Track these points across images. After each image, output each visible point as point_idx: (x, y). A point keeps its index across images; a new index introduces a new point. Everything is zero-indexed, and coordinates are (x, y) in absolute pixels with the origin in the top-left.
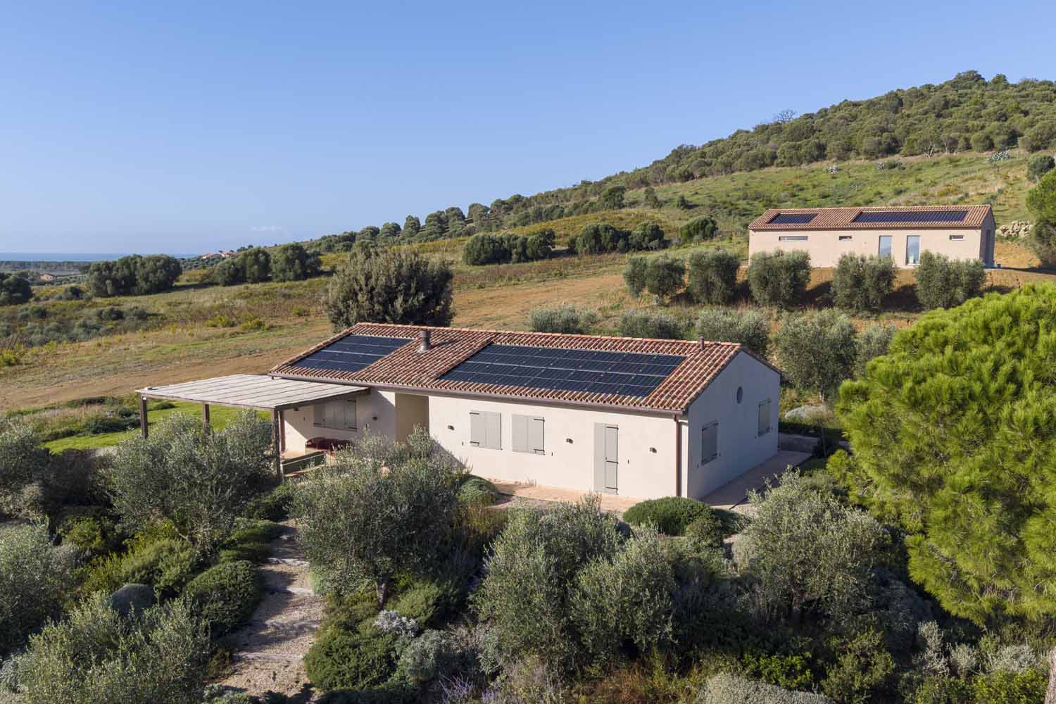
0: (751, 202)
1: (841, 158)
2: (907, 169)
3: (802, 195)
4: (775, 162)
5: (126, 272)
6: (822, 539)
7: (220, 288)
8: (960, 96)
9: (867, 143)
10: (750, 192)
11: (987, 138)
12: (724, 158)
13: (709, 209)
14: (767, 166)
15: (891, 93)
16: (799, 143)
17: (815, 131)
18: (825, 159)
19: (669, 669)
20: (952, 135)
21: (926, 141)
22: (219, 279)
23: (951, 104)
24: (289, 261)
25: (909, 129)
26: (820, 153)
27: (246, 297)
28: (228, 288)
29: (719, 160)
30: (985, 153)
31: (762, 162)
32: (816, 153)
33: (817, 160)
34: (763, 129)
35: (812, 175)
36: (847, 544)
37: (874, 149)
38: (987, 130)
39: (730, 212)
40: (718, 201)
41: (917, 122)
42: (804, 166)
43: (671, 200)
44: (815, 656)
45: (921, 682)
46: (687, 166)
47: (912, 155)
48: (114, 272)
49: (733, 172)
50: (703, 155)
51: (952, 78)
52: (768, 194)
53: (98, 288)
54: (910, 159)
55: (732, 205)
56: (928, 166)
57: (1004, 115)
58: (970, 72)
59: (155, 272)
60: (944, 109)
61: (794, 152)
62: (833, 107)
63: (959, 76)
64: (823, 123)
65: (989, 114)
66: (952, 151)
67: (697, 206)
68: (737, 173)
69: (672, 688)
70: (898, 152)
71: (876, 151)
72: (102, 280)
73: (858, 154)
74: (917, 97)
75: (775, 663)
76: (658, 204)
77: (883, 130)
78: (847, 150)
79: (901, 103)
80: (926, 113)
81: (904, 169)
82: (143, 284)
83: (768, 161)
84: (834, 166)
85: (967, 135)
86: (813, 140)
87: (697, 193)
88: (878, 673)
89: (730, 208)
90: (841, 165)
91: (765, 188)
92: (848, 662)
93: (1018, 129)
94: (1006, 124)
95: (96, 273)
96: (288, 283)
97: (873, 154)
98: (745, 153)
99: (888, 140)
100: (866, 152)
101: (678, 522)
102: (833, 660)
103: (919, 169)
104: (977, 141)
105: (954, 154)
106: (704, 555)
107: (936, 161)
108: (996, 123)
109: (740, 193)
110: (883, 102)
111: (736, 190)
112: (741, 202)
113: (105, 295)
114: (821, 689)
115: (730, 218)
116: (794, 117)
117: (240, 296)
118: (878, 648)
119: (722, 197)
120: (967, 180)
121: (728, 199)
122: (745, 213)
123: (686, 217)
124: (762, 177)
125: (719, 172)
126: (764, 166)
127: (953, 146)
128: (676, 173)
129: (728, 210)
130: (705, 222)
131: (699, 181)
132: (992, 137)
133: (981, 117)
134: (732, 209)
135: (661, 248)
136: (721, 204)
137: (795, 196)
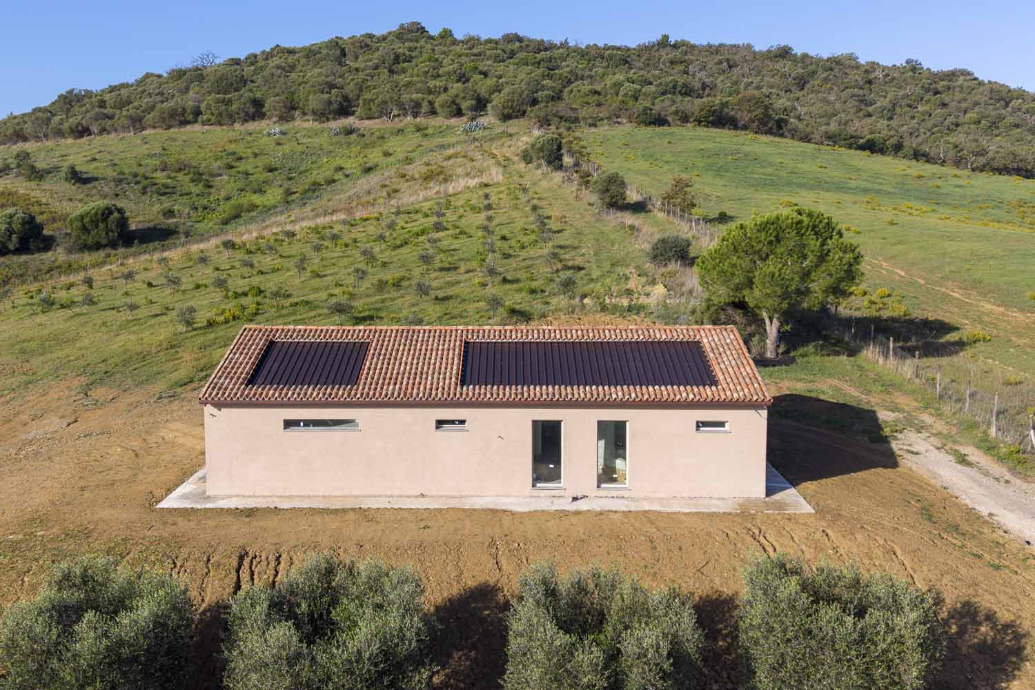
0: (173, 175)
1: (284, 119)
2: (368, 135)
3: (242, 166)
4: (200, 118)
8: (410, 49)
9: (314, 101)
10: (170, 160)
11: (453, 102)
12: (130, 110)
13: (112, 184)
14: (189, 123)
15: (331, 41)
16: (229, 96)
17: (245, 82)
18: (263, 119)
20: (414, 96)
21: (385, 102)
23: (402, 58)
25: (361, 86)
26: (257, 111)
29: (125, 113)
30: (454, 120)
31: (182, 118)
32: (252, 110)
33: (253, 118)
34: (179, 74)
35: (249, 139)
37: (325, 110)
38: (452, 92)
39: (144, 188)
40: (126, 172)
41: (369, 78)
42: (237, 126)
43: (57, 169)
46: (80, 117)
47: (370, 118)
49: (144, 129)
50: (102, 104)
51: (395, 28)
52: (195, 164)
54: (367, 122)
55: (147, 178)
56: (392, 134)
57: (463, 76)
58: (413, 24)
60: (395, 64)
61: (224, 107)
62: (263, 52)
63: (402, 27)
64: (255, 73)
65: (448, 74)
66: (415, 115)
67: (96, 179)
68: (149, 132)
70: (353, 113)
71: (328, 111)
73: (304, 114)
74: (361, 47)
76: (37, 174)
77: (332, 86)
78: (290, 109)
79: (344, 54)
80: (376, 67)
81: (364, 136)
83: (190, 117)
84: (278, 130)
85: (431, 97)
86: (245, 93)
87: (95, 159)
89: (145, 182)
90: (285, 127)
91: (190, 155)
93: (484, 93)
94: (469, 86)
97: (323, 114)
98: (159, 105)
99: (339, 99)
100: (314, 112)
103: (383, 138)
104: (442, 106)
105: (419, 119)
107: (399, 127)
108: (458, 85)
109: (156, 162)
110: (324, 51)
111: (151, 156)
112: (158, 174)
115: (143, 198)
116: (217, 61)
119: (131, 166)
120: (448, 158)
121: (142, 170)
122: (165, 192)
123: (79, 197)
124: (184, 138)
125: (125, 128)
126: (185, 123)
127: (416, 109)
128: (66, 126)
129: (140, 186)
130: (107, 212)
131: (98, 138)
132: (458, 101)
133: (439, 76)
134: (146, 185)
135: (39, 250)
136: (130, 178)
137: (231, 167)
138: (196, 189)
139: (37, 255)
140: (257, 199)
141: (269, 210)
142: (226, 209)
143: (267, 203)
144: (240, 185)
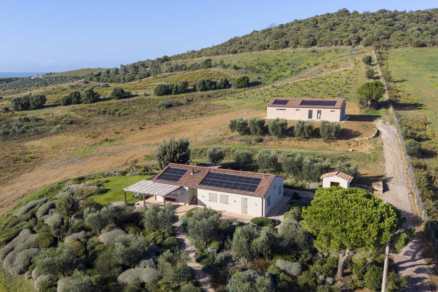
0: (261, 66)
1: (294, 47)
3: (280, 64)
4: (269, 48)
5: (26, 101)
6: (298, 232)
7: (62, 107)
8: (340, 20)
9: (304, 42)
10: (260, 62)
11: (349, 40)
12: (249, 45)
13: (244, 69)
14: (266, 49)
15: (314, 17)
16: (278, 40)
17: (284, 35)
18: (288, 47)
19: (269, 259)
20: (336, 39)
21: (326, 41)
22: (61, 103)
23: (336, 24)
24: (88, 96)
25: (320, 36)
26: (286, 44)
27: (74, 111)
28: (66, 107)
29: (247, 46)
30: (348, 47)
31: (264, 48)
32: (285, 45)
33: (285, 47)
34: (264, 32)
35: (283, 54)
36: (302, 233)
38: (349, 37)
39: (253, 71)
40: (248, 66)
41: (323, 32)
42: (280, 50)
43: (230, 65)
44: (297, 255)
45: (317, 259)
46: (234, 48)
48: (21, 102)
49: (253, 51)
50: (241, 42)
51: (337, 11)
52: (267, 63)
53: (15, 108)
54: (320, 48)
56: (327, 52)
57: (356, 30)
58: (344, 9)
59: (37, 101)
60: (333, 26)
61: (276, 44)
62: (291, 23)
63: (339, 11)
64: (287, 31)
65: (350, 30)
66: (336, 45)
67: (240, 68)
68: (254, 52)
69: (270, 262)
70: (316, 45)
71: (308, 45)
72: (17, 104)
73: (301, 45)
74: (323, 19)
75: (289, 257)
76: (225, 67)
77: (311, 36)
78: (297, 44)
79: (317, 23)
80: (327, 28)
81: (318, 53)
82: (33, 106)
83: (266, 47)
84: (292, 51)
85: (342, 39)
86: (283, 39)
87: (240, 62)
88: (309, 258)
89: (253, 69)
90: (294, 50)
91: (266, 60)
92: (303, 256)
93: (361, 37)
94: (356, 34)
95: (14, 102)
96: (88, 104)
97: (306, 46)
98: (257, 44)
99: (312, 40)
100: (304, 45)
101: (264, 224)
102: (300, 255)
103: (324, 54)
104: (345, 42)
105: (337, 47)
106: (272, 232)
107: (330, 50)
108: (352, 34)
109: (256, 63)
110: (310, 22)
111: (255, 61)
112: (257, 66)
113: (18, 110)
114: (298, 262)
115: (253, 73)
116: (276, 26)
117: (72, 111)
118: (309, 253)
119: (249, 64)
120: (341, 61)
121: (252, 65)
122: (259, 72)
123: (237, 73)
124: (264, 54)
125: (248, 51)
126: (264, 49)
127: (336, 43)
128: (231, 51)
129: (252, 70)
130: (244, 78)
131: (240, 54)
132: (351, 40)
133: (347, 31)
134: (253, 70)
135: (228, 88)
136: (249, 68)
137: (277, 64)
138: (267, 71)
139: (227, 89)
140: (283, 74)
141: (286, 77)
142: (274, 77)
143: (286, 75)
144: (279, 69)
